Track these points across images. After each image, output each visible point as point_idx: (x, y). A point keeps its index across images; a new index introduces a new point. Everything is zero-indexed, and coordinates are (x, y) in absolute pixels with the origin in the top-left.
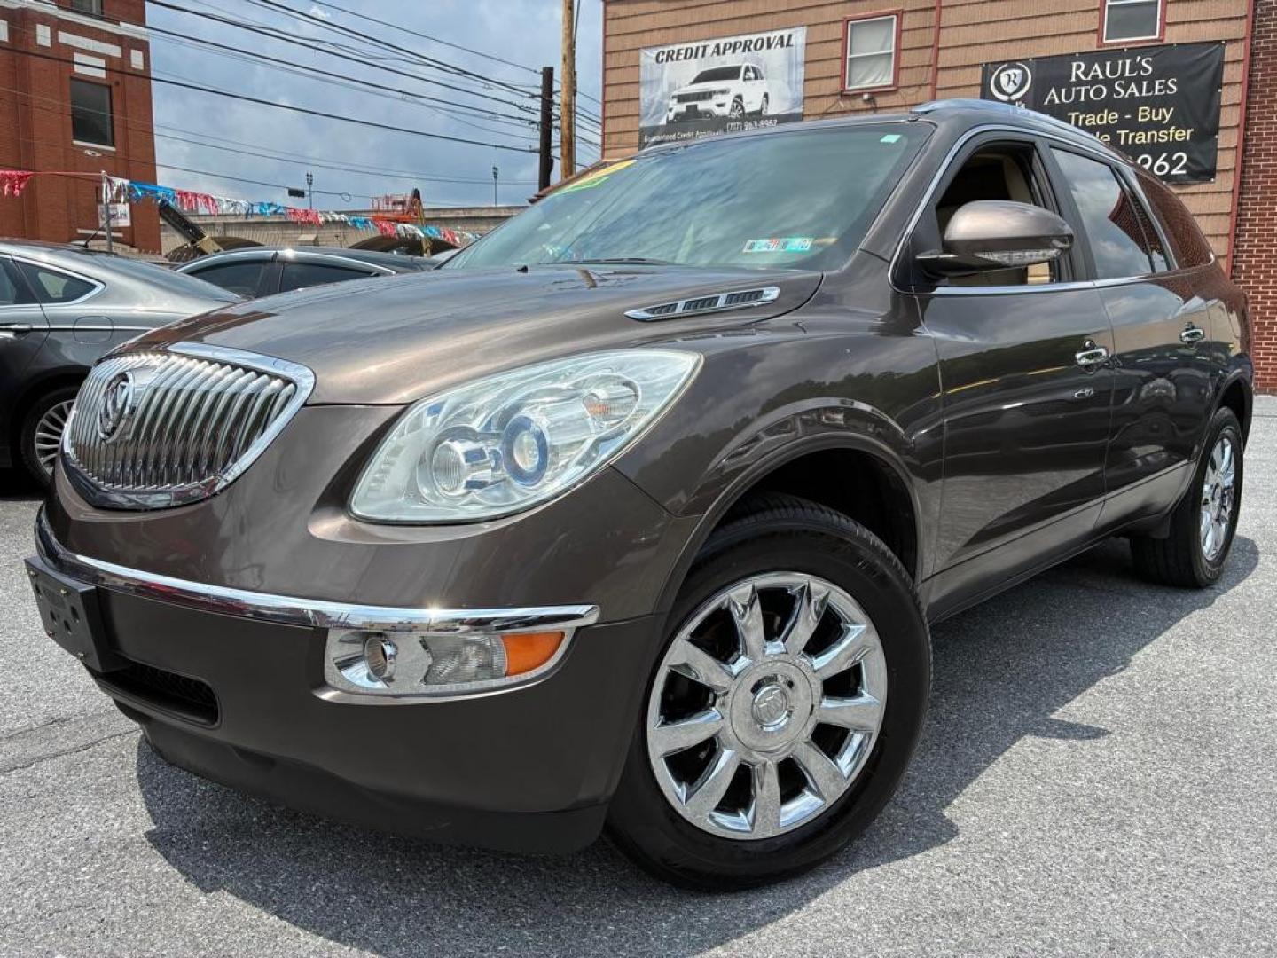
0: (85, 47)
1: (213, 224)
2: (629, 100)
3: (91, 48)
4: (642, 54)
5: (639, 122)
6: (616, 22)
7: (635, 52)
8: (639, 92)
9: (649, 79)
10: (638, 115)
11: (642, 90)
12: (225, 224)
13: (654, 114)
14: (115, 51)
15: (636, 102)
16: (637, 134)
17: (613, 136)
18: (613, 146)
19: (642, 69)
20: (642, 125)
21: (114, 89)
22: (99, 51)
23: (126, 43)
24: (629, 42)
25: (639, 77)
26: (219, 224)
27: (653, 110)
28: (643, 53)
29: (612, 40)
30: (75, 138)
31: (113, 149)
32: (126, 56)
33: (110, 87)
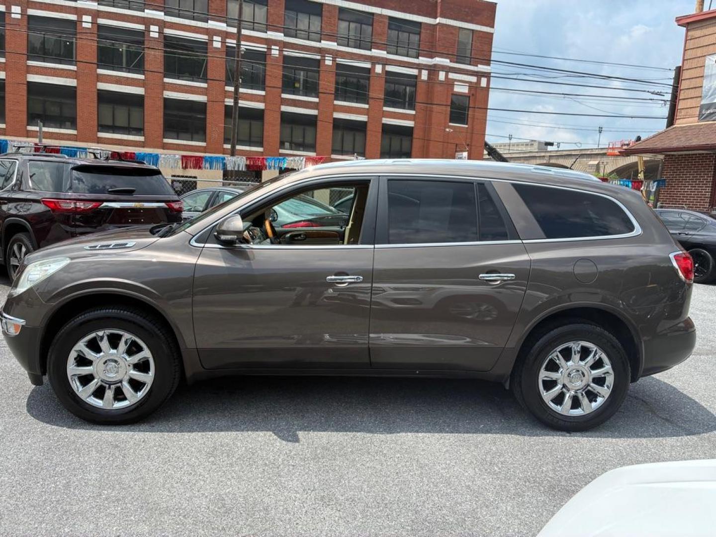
0: (460, 79)
1: (544, 156)
2: (695, 88)
3: (463, 79)
4: (706, 58)
5: (701, 101)
6: (692, 41)
7: (703, 58)
8: (703, 83)
9: (710, 74)
10: (701, 97)
11: (704, 81)
12: (550, 156)
13: (710, 96)
14: (474, 79)
15: (700, 89)
16: (698, 109)
17: (683, 111)
18: (682, 117)
19: (706, 68)
20: (703, 103)
21: (471, 98)
22: (467, 80)
23: (479, 75)
24: (699, 52)
25: (703, 74)
26: (547, 156)
27: (710, 94)
28: (708, 58)
29: (689, 52)
30: (450, 122)
31: (466, 126)
32: (479, 81)
33: (469, 97)
